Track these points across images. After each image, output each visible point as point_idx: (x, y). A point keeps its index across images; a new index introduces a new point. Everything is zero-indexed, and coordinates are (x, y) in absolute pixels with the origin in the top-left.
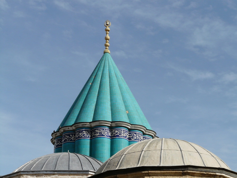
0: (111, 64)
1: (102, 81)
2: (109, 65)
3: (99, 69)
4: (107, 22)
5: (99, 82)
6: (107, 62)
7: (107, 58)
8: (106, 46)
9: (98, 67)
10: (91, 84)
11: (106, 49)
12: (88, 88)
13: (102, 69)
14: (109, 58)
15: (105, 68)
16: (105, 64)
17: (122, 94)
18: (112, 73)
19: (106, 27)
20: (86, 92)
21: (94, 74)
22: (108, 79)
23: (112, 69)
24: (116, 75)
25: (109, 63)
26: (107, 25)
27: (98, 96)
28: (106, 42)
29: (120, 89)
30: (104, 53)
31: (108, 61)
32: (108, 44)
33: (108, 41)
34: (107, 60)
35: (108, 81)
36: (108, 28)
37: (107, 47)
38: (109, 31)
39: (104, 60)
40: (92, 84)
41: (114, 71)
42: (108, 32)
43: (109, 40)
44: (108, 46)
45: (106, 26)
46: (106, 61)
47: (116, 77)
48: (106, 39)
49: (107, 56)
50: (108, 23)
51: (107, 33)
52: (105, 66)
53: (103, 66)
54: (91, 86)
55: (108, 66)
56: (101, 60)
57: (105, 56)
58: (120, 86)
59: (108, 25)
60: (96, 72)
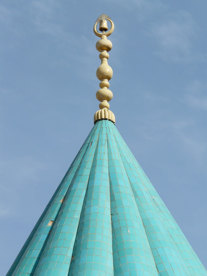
0: (116, 156)
1: (87, 212)
2: (110, 159)
3: (79, 174)
4: (101, 22)
5: (78, 216)
6: (103, 149)
7: (104, 137)
8: (101, 97)
9: (75, 169)
10: (50, 224)
11: (102, 107)
12: (42, 237)
13: (87, 172)
14: (111, 137)
15: (97, 170)
16: (98, 158)
17: (153, 249)
18: (121, 182)
19: (100, 36)
20: (35, 253)
21: (63, 193)
22: (108, 204)
23: (120, 170)
24: (133, 190)
25: (109, 153)
26: (103, 29)
27: (73, 261)
28: (102, 86)
29: (148, 234)
30: (95, 122)
31: (108, 146)
32: (107, 91)
33: (106, 82)
34: (104, 142)
35: (108, 212)
36: (106, 41)
37: (105, 103)
38: (108, 49)
39: (94, 144)
40: (54, 223)
41: (126, 178)
42: (105, 53)
43: (109, 78)
44: (108, 99)
45: (100, 33)
46: (99, 148)
47: (136, 195)
48: (102, 76)
49: (104, 131)
50: (105, 25)
51: (102, 57)
52: (98, 163)
53: (89, 165)
54: (50, 232)
55: (106, 163)
56: (86, 145)
57: (97, 132)
58: (146, 224)
59: (105, 30)
60: (67, 184)
